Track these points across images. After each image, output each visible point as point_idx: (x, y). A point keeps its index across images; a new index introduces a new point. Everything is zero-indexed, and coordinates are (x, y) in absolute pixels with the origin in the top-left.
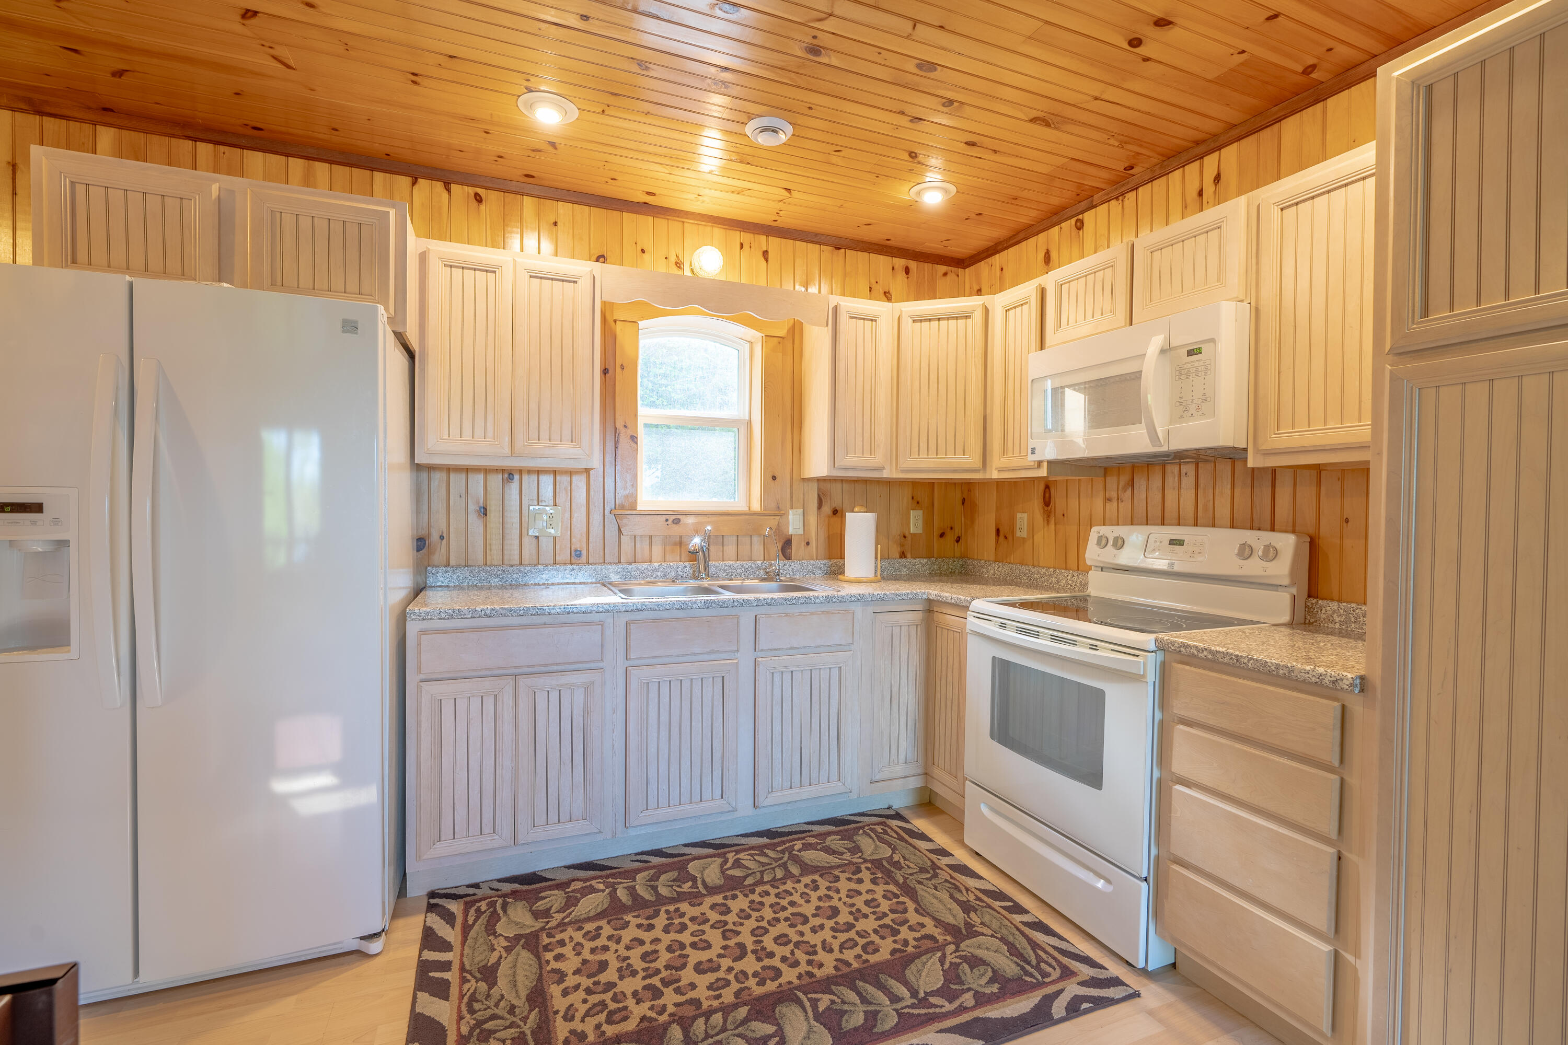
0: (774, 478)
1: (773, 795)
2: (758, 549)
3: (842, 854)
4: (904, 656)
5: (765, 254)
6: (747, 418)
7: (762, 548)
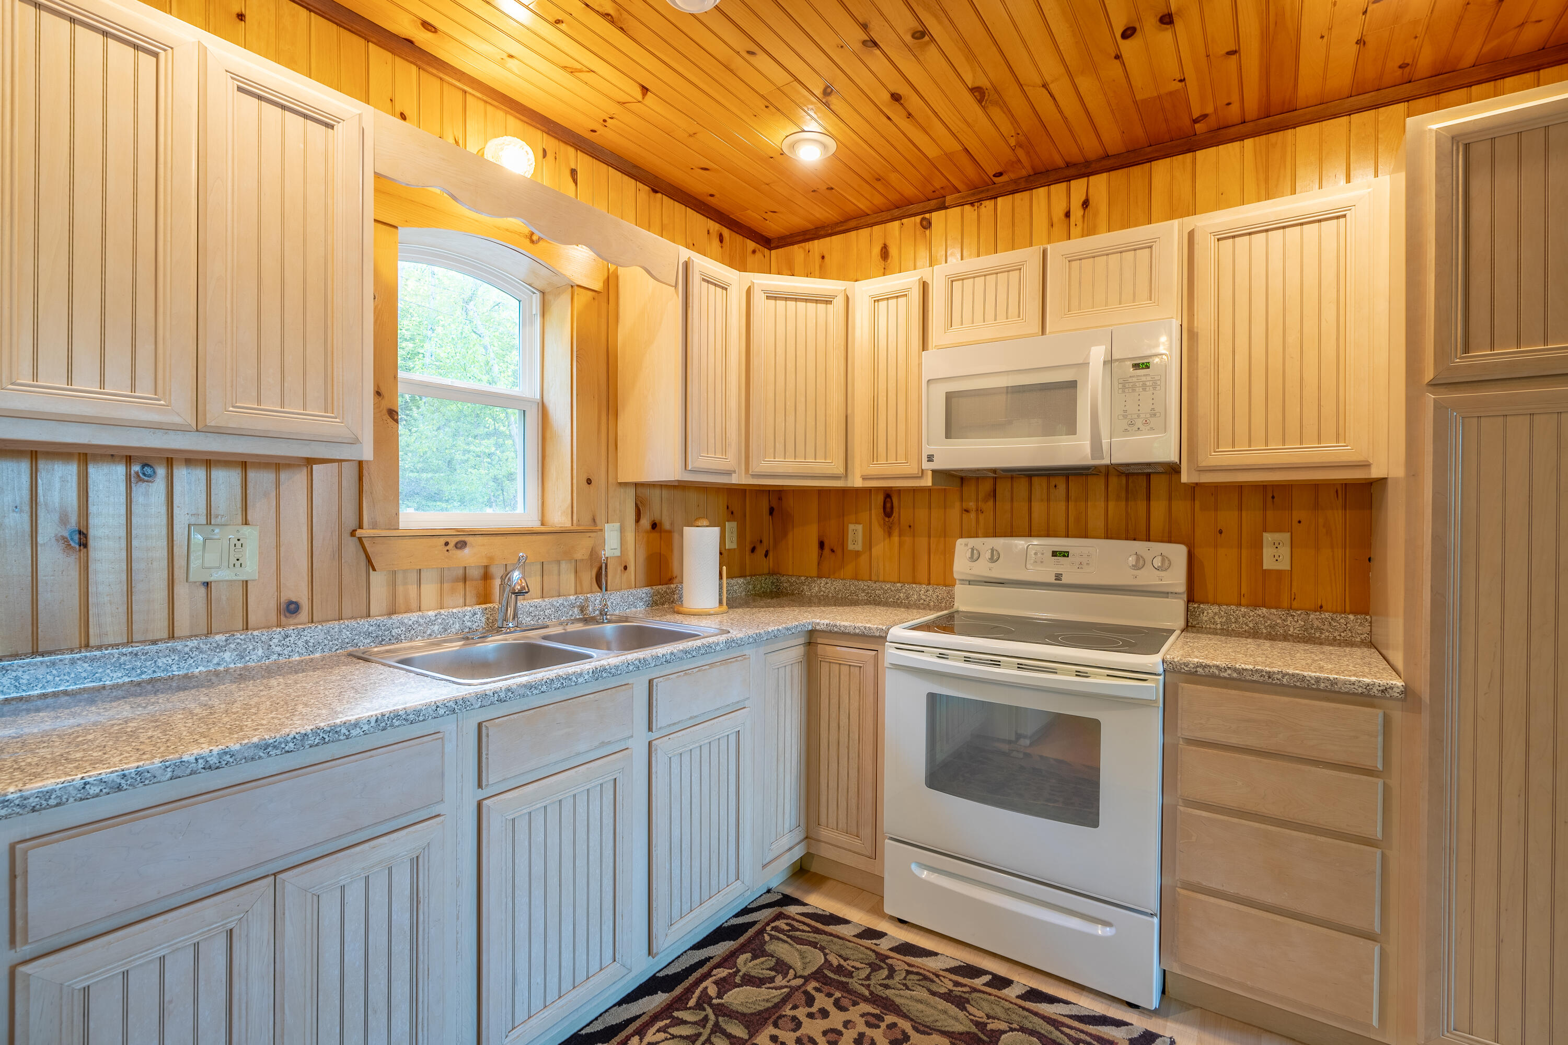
0: (589, 482)
1: (673, 930)
2: (568, 579)
3: (772, 980)
5: (573, 172)
6: (538, 397)
7: (572, 576)
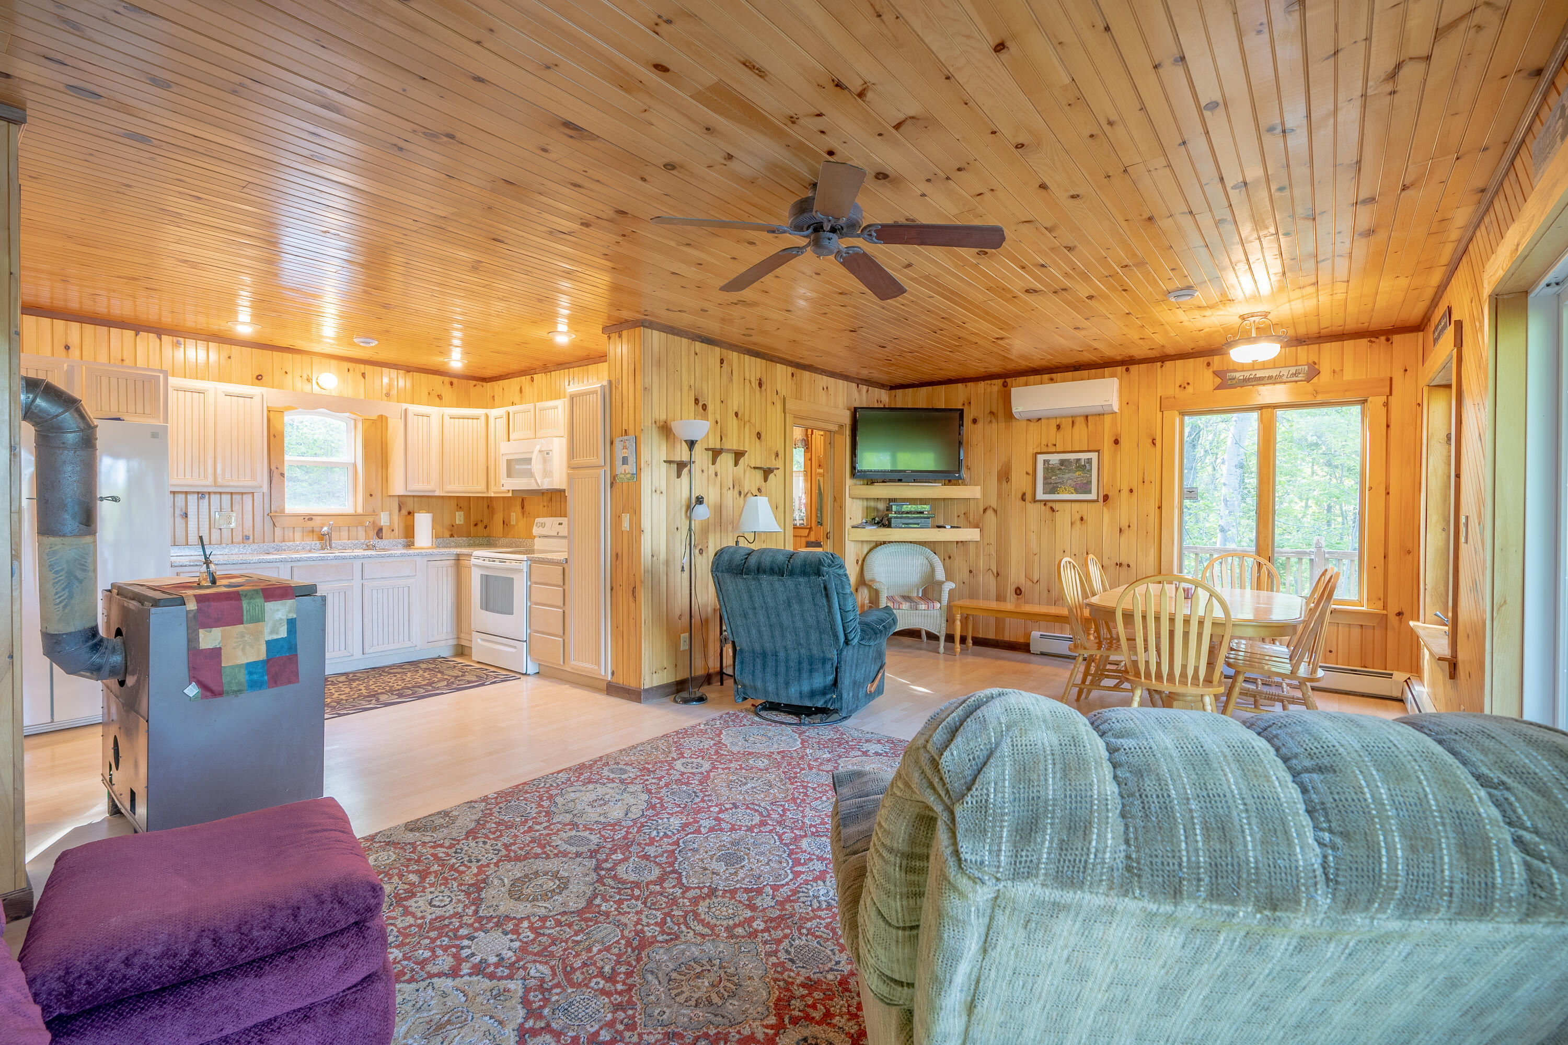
0: (371, 495)
2: (361, 533)
4: (445, 582)
5: (363, 375)
6: (354, 462)
7: (364, 533)
